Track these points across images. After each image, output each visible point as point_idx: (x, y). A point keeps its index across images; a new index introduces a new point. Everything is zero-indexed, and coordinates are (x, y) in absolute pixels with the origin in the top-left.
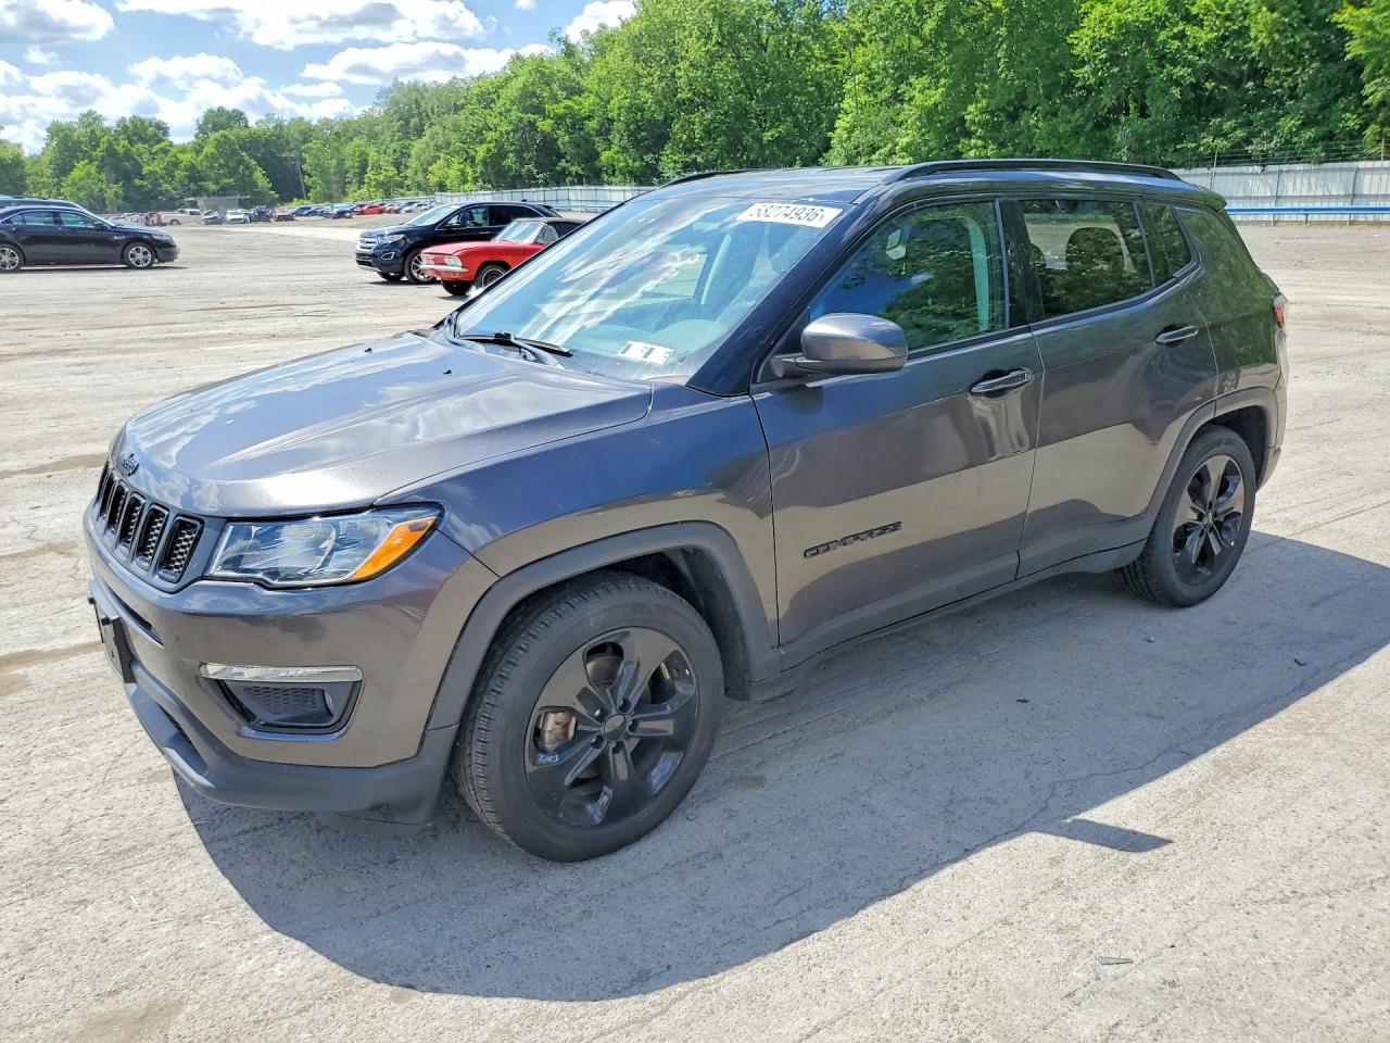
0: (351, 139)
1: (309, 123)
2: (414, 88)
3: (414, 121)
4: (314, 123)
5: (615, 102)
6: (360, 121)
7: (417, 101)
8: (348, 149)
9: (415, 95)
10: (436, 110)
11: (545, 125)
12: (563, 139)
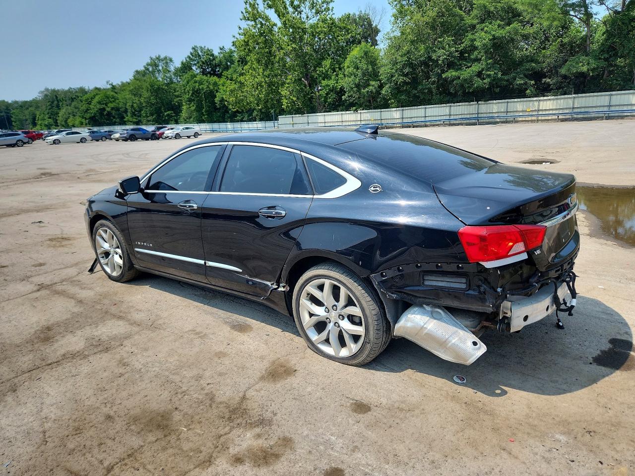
0: (28, 109)
1: (7, 102)
2: (54, 91)
3: (56, 102)
4: (10, 102)
5: (128, 104)
6: (31, 102)
7: (56, 96)
8: (26, 112)
9: (55, 93)
10: (64, 99)
11: (108, 109)
12: (114, 112)
